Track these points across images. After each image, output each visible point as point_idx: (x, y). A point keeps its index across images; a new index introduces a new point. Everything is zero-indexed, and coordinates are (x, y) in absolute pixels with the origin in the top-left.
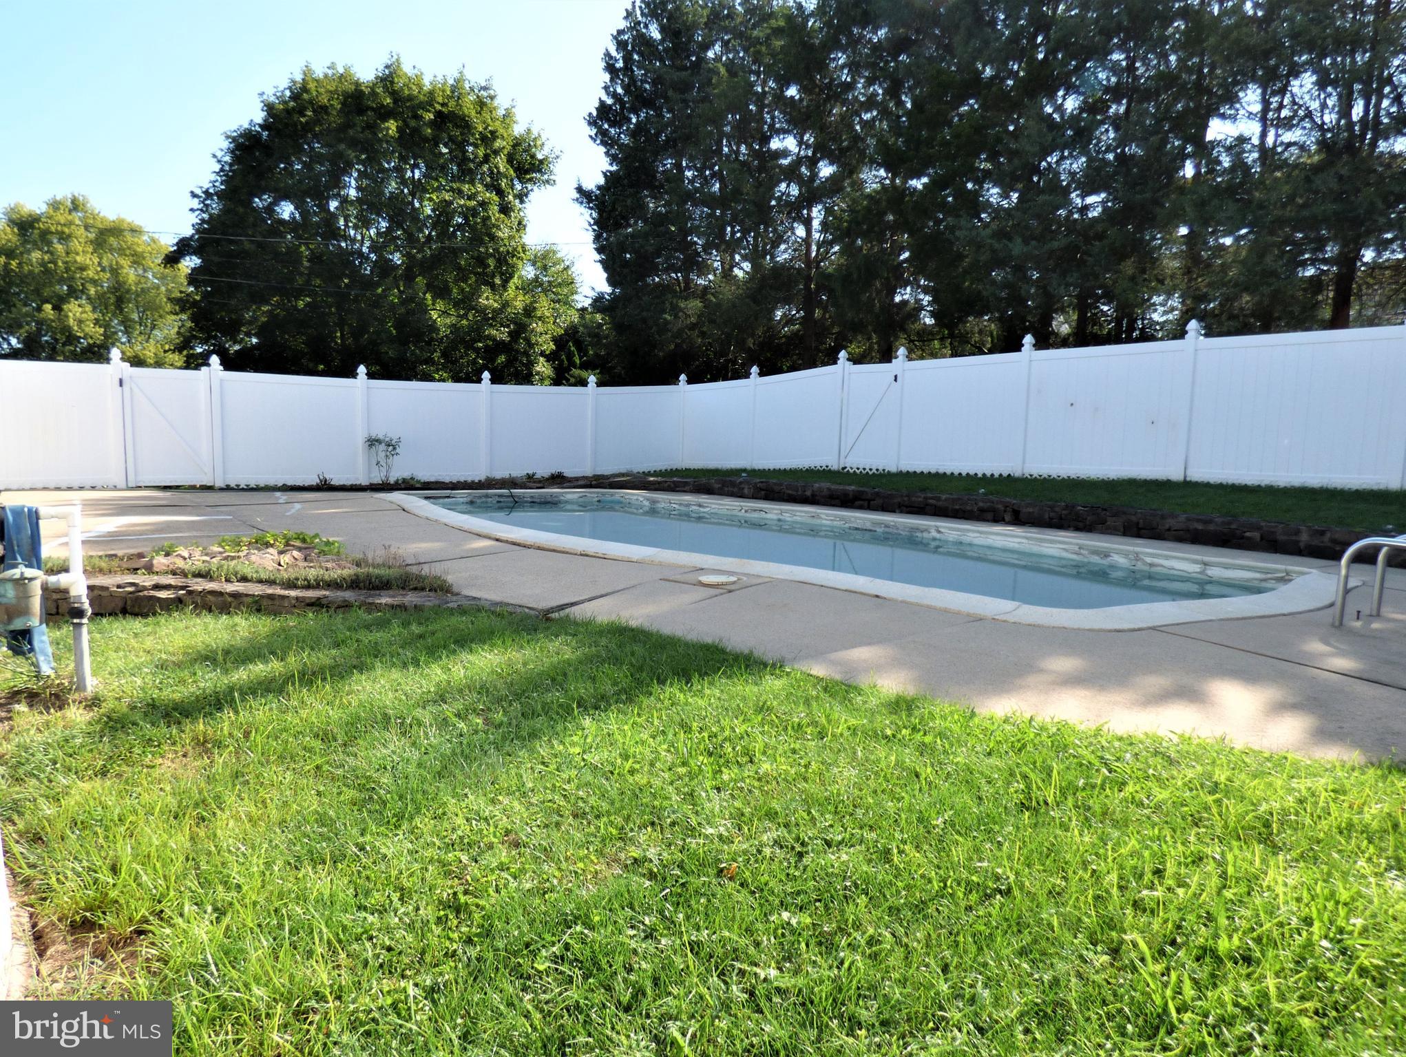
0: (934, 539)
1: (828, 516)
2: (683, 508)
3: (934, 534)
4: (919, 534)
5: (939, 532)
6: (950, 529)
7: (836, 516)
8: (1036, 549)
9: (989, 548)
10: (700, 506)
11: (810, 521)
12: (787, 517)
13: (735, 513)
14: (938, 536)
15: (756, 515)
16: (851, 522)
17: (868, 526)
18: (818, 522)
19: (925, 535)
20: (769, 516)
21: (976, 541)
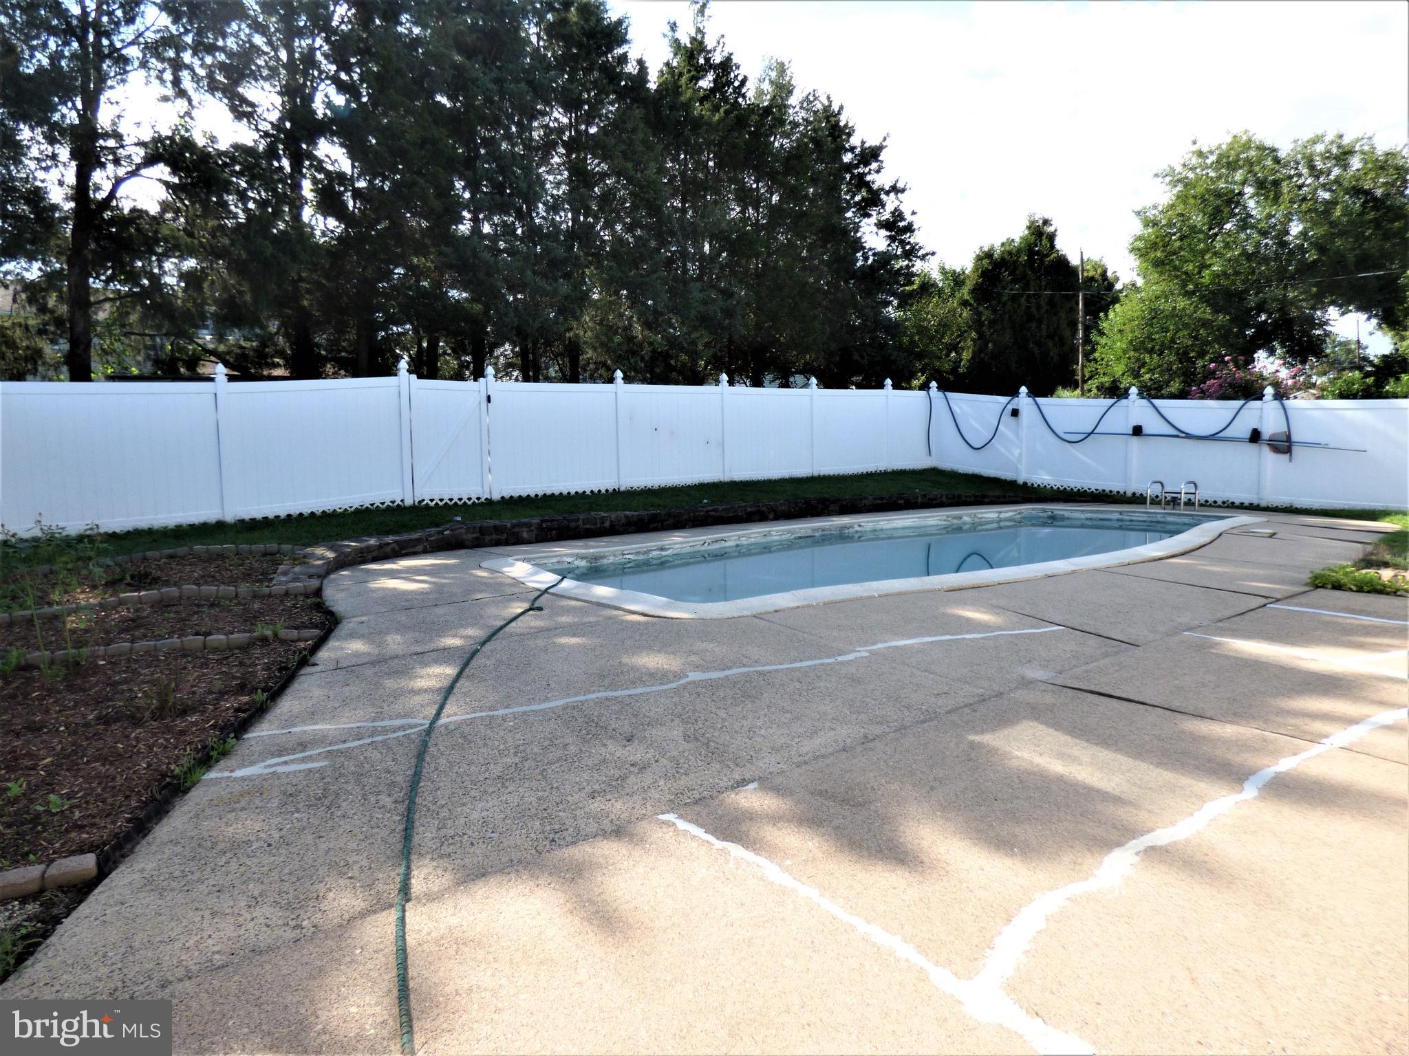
0: (857, 532)
1: (778, 531)
2: (641, 557)
3: (857, 528)
4: (846, 531)
5: (860, 526)
6: (868, 522)
7: (781, 531)
8: (923, 523)
9: (895, 529)
10: (662, 549)
11: (763, 540)
12: (744, 541)
13: (696, 549)
14: (859, 529)
15: (717, 546)
16: (796, 533)
17: (809, 533)
18: (769, 539)
19: (851, 530)
20: (728, 544)
21: (885, 527)
